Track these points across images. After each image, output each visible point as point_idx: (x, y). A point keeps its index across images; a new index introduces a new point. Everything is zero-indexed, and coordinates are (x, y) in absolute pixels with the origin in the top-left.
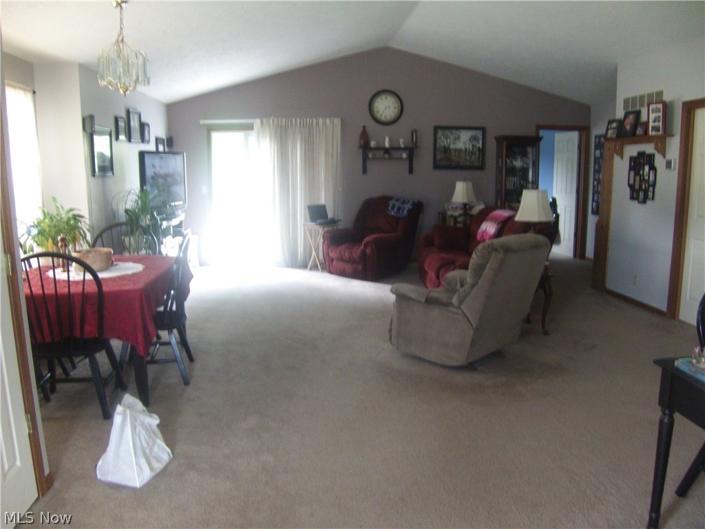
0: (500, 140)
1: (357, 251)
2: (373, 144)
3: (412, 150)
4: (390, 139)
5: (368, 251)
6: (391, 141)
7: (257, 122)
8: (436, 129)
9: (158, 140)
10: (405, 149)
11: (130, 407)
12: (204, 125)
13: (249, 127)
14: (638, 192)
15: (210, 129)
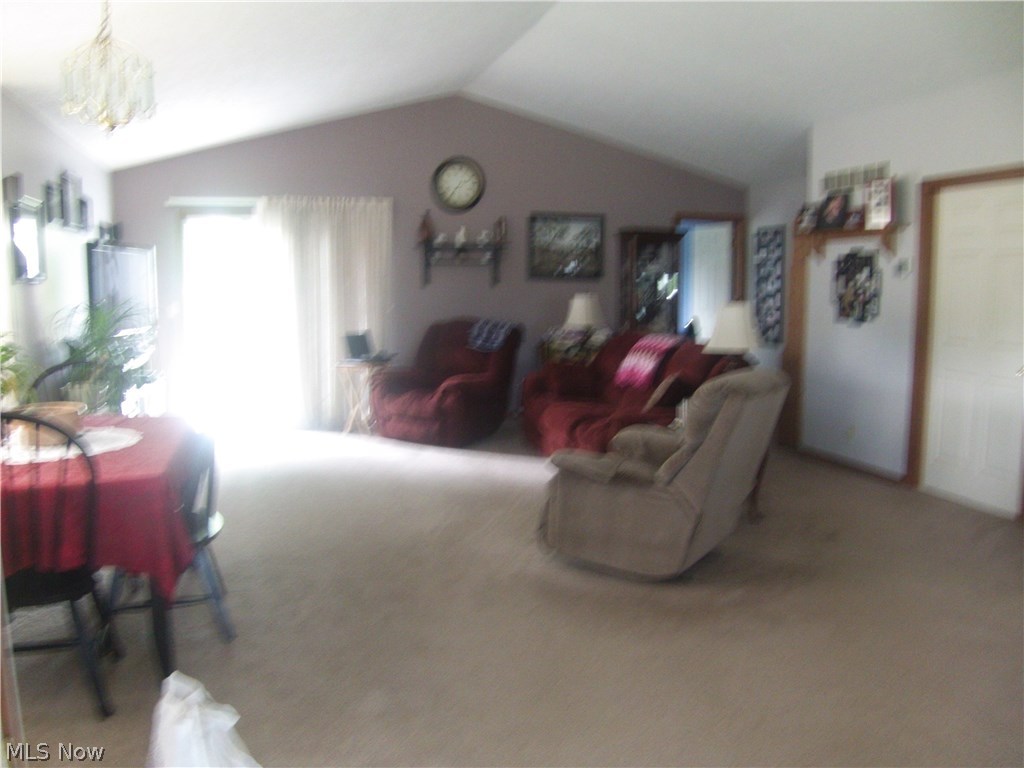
0: (625, 236)
1: (430, 403)
2: (440, 239)
3: (497, 249)
4: (467, 230)
5: (449, 400)
6: (467, 235)
7: (260, 203)
8: (533, 219)
9: (102, 230)
10: (487, 247)
11: (180, 696)
12: (173, 208)
13: (247, 211)
14: (852, 306)
15: (183, 213)
